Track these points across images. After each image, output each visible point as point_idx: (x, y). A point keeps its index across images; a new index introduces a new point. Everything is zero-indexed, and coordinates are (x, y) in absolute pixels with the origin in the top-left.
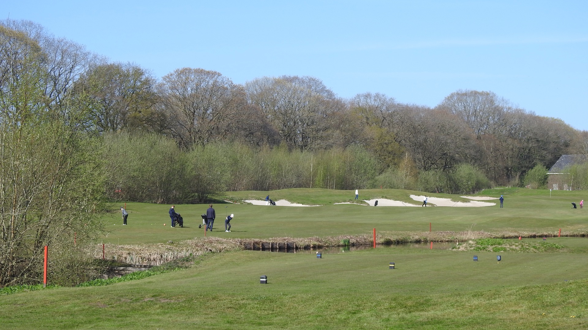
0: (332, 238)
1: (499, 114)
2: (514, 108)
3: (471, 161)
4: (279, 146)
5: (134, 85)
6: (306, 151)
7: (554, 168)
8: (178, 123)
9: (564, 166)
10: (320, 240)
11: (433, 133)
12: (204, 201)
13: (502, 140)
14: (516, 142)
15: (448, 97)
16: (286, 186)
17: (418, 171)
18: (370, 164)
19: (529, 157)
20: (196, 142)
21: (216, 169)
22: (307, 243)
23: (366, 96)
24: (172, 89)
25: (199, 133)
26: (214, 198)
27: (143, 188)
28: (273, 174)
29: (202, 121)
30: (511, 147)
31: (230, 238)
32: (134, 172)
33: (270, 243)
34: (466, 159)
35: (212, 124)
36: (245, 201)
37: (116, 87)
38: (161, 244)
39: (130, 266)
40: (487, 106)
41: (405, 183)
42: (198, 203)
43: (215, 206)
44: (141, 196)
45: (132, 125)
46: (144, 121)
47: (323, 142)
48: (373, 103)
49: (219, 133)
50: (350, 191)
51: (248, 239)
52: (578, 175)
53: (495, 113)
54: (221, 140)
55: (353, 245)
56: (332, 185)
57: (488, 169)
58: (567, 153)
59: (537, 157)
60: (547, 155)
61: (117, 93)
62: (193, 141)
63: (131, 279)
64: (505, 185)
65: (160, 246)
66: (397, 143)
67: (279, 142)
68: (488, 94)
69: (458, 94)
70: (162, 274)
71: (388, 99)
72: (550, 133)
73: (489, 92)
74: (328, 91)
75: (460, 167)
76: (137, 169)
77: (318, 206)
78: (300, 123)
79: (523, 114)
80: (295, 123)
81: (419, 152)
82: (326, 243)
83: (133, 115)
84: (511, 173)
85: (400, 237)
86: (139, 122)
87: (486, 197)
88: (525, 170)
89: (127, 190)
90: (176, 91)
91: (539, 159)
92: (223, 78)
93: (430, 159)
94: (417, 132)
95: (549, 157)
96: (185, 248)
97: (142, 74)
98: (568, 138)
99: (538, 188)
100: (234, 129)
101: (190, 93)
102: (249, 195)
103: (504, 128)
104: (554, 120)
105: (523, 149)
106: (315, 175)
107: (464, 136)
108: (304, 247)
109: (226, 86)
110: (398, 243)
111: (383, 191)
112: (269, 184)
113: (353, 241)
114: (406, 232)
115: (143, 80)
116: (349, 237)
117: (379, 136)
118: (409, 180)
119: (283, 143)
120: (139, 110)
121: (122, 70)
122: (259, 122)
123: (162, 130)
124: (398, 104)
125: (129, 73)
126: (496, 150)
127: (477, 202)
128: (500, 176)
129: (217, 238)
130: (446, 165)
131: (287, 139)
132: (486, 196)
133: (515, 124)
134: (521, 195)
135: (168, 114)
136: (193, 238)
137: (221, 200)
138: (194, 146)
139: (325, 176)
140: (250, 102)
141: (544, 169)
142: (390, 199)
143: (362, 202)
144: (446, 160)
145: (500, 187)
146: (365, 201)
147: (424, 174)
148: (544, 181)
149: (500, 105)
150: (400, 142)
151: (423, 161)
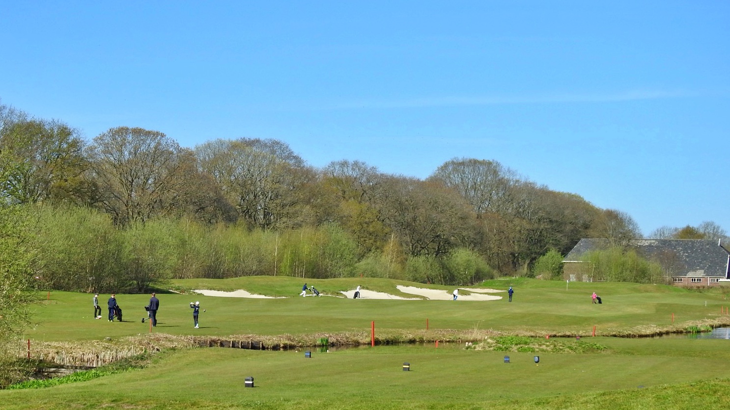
0: (307, 336)
1: (505, 188)
2: (523, 181)
3: (469, 245)
4: (236, 224)
5: (60, 147)
6: (269, 230)
7: (570, 255)
8: (112, 195)
9: (583, 252)
10: (292, 339)
11: (424, 210)
12: (145, 291)
13: (507, 220)
14: (524, 222)
15: (442, 167)
16: (245, 273)
17: (405, 256)
18: (348, 248)
19: (540, 241)
20: (135, 219)
21: (160, 252)
22: (276, 342)
23: (343, 164)
24: (104, 152)
25: (138, 207)
26: (157, 287)
27: (70, 274)
28: (228, 258)
29: (142, 193)
30: (518, 228)
31: (180, 335)
32: (59, 253)
33: (230, 342)
34: (464, 242)
35: (155, 196)
36: (194, 291)
37: (37, 149)
38: (97, 341)
39: (62, 367)
40: (489, 178)
41: (390, 272)
42: (137, 293)
43: (158, 296)
44: (67, 284)
45: (56, 196)
46: (71, 191)
47: (290, 221)
48: (351, 173)
49: (162, 208)
50: (323, 280)
51: (203, 337)
52: (601, 263)
53: (499, 187)
54: (164, 216)
55: (333, 345)
56: (300, 272)
57: (491, 256)
58: (586, 237)
59: (551, 242)
60: (563, 238)
61: (38, 157)
62: (130, 217)
63: (75, 380)
64: (511, 275)
65: (96, 344)
66: (380, 222)
67: (236, 220)
68: (490, 163)
69: (453, 163)
70: (113, 375)
71: (369, 168)
72: (567, 212)
73: (491, 161)
74: (296, 158)
75: (457, 253)
76: (63, 250)
77: (284, 297)
78: (261, 197)
79: (533, 188)
80: (255, 196)
81: (406, 234)
82: (299, 343)
83: (57, 185)
84: (518, 260)
85: (390, 336)
86: (66, 192)
87: (488, 290)
88: (536, 257)
89: (50, 276)
90: (110, 156)
91: (553, 244)
92: (168, 139)
93: (419, 242)
94: (404, 209)
95: (565, 241)
96: (126, 346)
97: (69, 134)
98: (587, 218)
99: (552, 279)
100: (181, 202)
101: (127, 158)
102: (200, 284)
103: (510, 205)
104: (571, 196)
105: (533, 231)
106: (280, 260)
107: (461, 215)
108: (273, 347)
109: (171, 149)
110: (388, 343)
111: (363, 280)
112: (224, 271)
113: (332, 340)
114: (397, 329)
115: (70, 141)
116: (327, 335)
117: (358, 213)
118: (395, 267)
119: (241, 220)
120: (64, 178)
121: (45, 128)
122: (211, 194)
123: (92, 204)
124: (382, 175)
125: (52, 133)
126: (500, 232)
127: (480, 295)
128: (504, 264)
129: (165, 335)
130: (439, 249)
131: (245, 216)
132: (489, 288)
133: (524, 201)
134: (531, 288)
135: (100, 184)
136: (136, 335)
137: (165, 289)
138: (132, 222)
139: (293, 261)
140: (201, 169)
141: (559, 256)
142: (372, 290)
143: (337, 293)
144: (439, 244)
145: (504, 277)
146: (342, 292)
147: (412, 261)
148: (558, 271)
149: (506, 177)
150: (383, 220)
151: (411, 244)
